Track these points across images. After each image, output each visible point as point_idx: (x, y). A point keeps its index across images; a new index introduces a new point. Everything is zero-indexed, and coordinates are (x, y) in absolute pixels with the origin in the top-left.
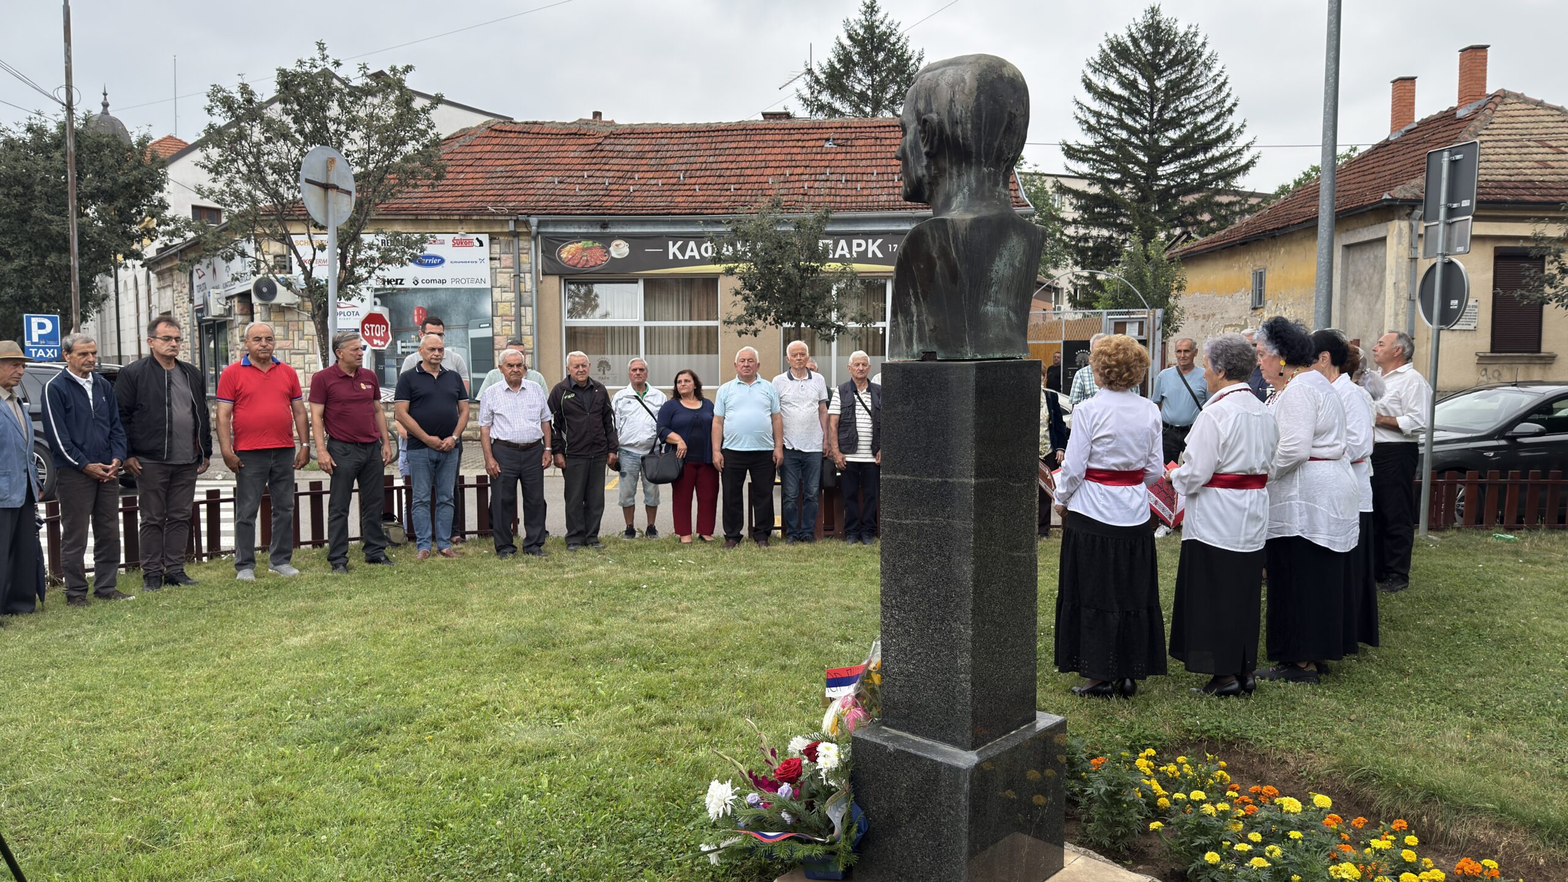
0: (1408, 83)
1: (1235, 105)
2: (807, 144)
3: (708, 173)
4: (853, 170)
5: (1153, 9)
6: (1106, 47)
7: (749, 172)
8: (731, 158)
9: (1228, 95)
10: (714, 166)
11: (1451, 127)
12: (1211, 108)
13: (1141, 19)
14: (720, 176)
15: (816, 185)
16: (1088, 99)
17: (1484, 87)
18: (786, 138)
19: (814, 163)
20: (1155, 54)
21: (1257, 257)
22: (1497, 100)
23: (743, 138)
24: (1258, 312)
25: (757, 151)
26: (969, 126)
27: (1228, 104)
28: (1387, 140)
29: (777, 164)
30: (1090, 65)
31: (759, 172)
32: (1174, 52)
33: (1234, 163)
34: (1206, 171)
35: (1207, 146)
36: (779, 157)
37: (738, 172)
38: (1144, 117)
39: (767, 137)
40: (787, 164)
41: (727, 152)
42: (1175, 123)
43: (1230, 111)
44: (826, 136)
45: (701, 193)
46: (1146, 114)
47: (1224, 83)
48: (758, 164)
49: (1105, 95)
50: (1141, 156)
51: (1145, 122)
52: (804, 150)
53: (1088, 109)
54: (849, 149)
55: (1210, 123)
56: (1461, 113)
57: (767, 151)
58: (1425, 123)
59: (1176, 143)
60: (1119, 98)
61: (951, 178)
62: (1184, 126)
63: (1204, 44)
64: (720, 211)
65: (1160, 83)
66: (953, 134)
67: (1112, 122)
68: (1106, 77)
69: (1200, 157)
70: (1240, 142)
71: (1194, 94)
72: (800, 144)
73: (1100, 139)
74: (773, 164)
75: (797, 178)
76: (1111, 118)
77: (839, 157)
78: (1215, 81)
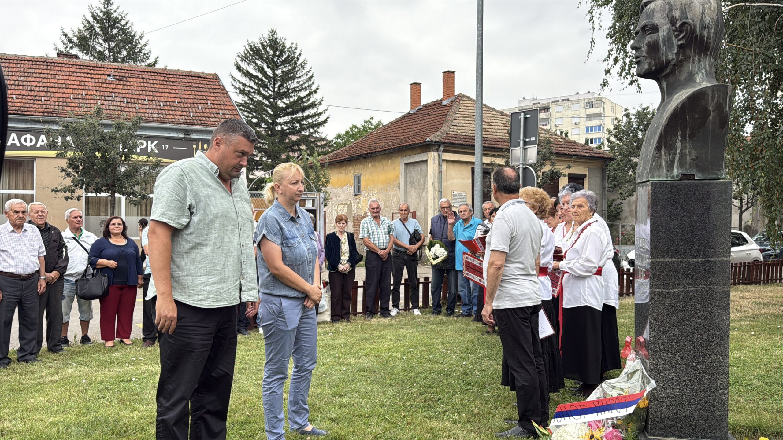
0: (418, 86)
1: (318, 89)
2: (94, 76)
3: (21, 88)
4: (131, 96)
5: (273, 31)
6: (248, 47)
7: (54, 90)
8: (38, 80)
9: (313, 83)
10: (25, 83)
11: (442, 109)
12: (305, 89)
13: (266, 36)
14: (31, 91)
15: (106, 103)
16: (238, 75)
17: (454, 91)
18: (78, 70)
19: (102, 89)
20: (274, 55)
21: (356, 168)
22: (460, 98)
23: (45, 67)
24: (358, 197)
25: (57, 77)
26: (713, 30)
27: (314, 88)
28: (409, 113)
29: (75, 87)
30: (239, 56)
31: (61, 90)
32: (285, 56)
33: (316, 120)
34: (302, 123)
35: (303, 109)
36: (75, 83)
37: (45, 89)
38: (270, 90)
39: (64, 69)
40: (82, 87)
41: (34, 75)
42: (286, 95)
43: (315, 92)
44: (108, 73)
45: (17, 101)
46: (271, 89)
47: (312, 77)
48: (60, 86)
49: (247, 74)
50: (270, 111)
51: (271, 93)
52: (93, 80)
53: (239, 81)
54: (125, 83)
55: (305, 97)
56: (444, 103)
57: (65, 77)
58: (426, 106)
59: (288, 106)
60: (256, 77)
61: (693, 62)
62: (291, 97)
63: (300, 54)
64: (37, 114)
65: (279, 72)
66: (701, 34)
67: (252, 90)
68: (249, 64)
69: (300, 115)
70: (321, 109)
71: (296, 81)
72: (89, 75)
73: (246, 99)
74: (72, 86)
75: (91, 97)
76: (252, 88)
77: (119, 87)
78: (307, 75)
